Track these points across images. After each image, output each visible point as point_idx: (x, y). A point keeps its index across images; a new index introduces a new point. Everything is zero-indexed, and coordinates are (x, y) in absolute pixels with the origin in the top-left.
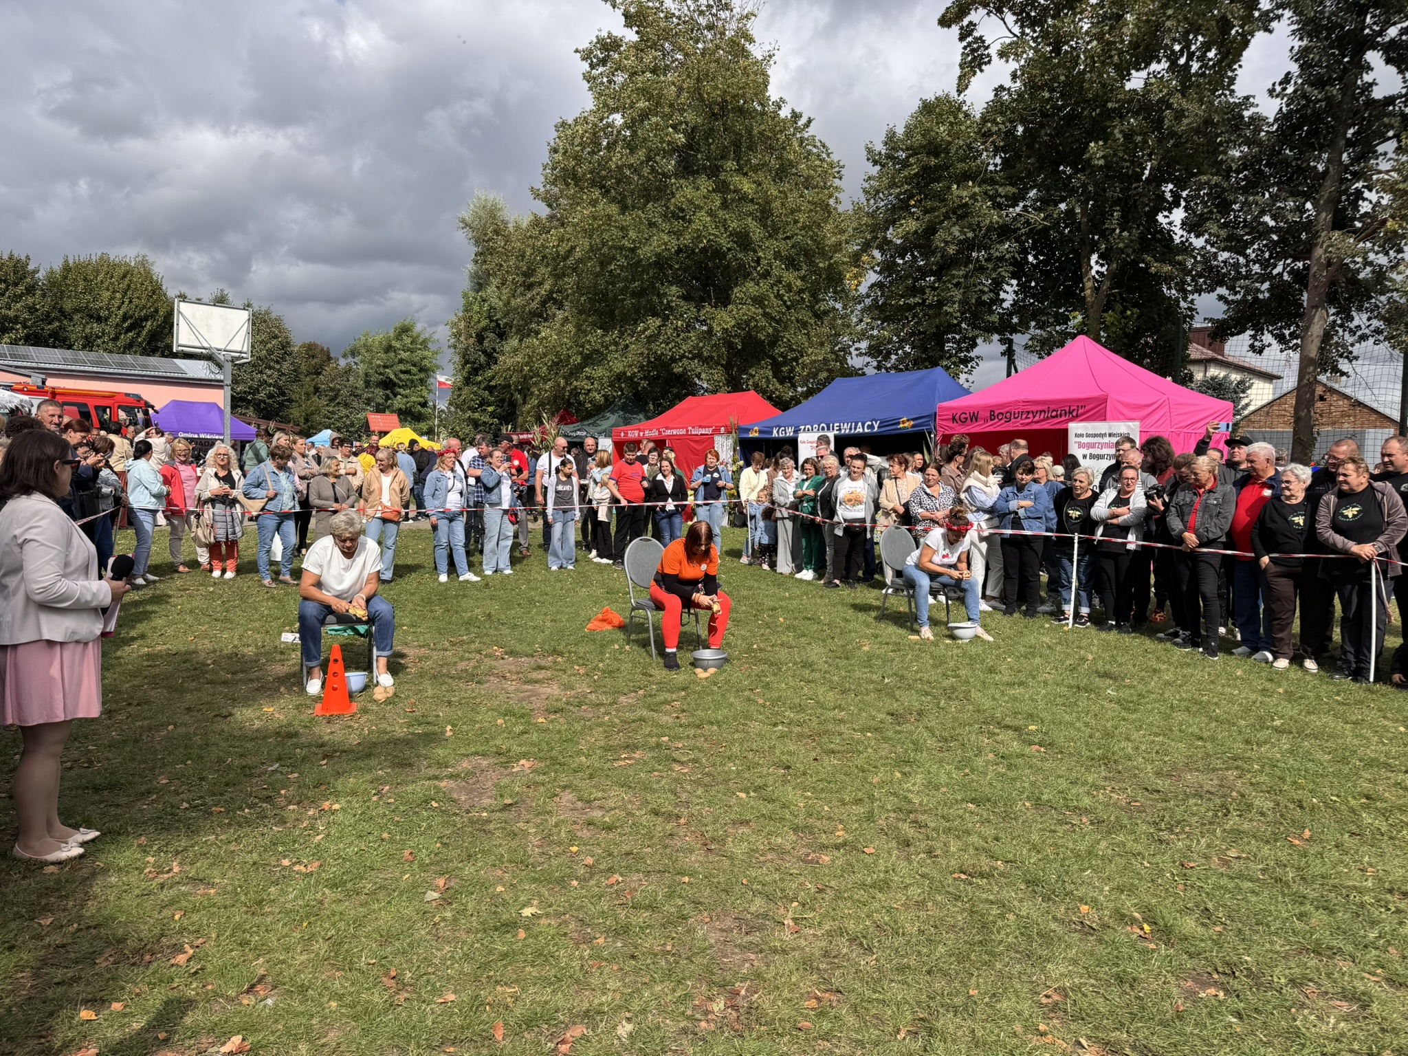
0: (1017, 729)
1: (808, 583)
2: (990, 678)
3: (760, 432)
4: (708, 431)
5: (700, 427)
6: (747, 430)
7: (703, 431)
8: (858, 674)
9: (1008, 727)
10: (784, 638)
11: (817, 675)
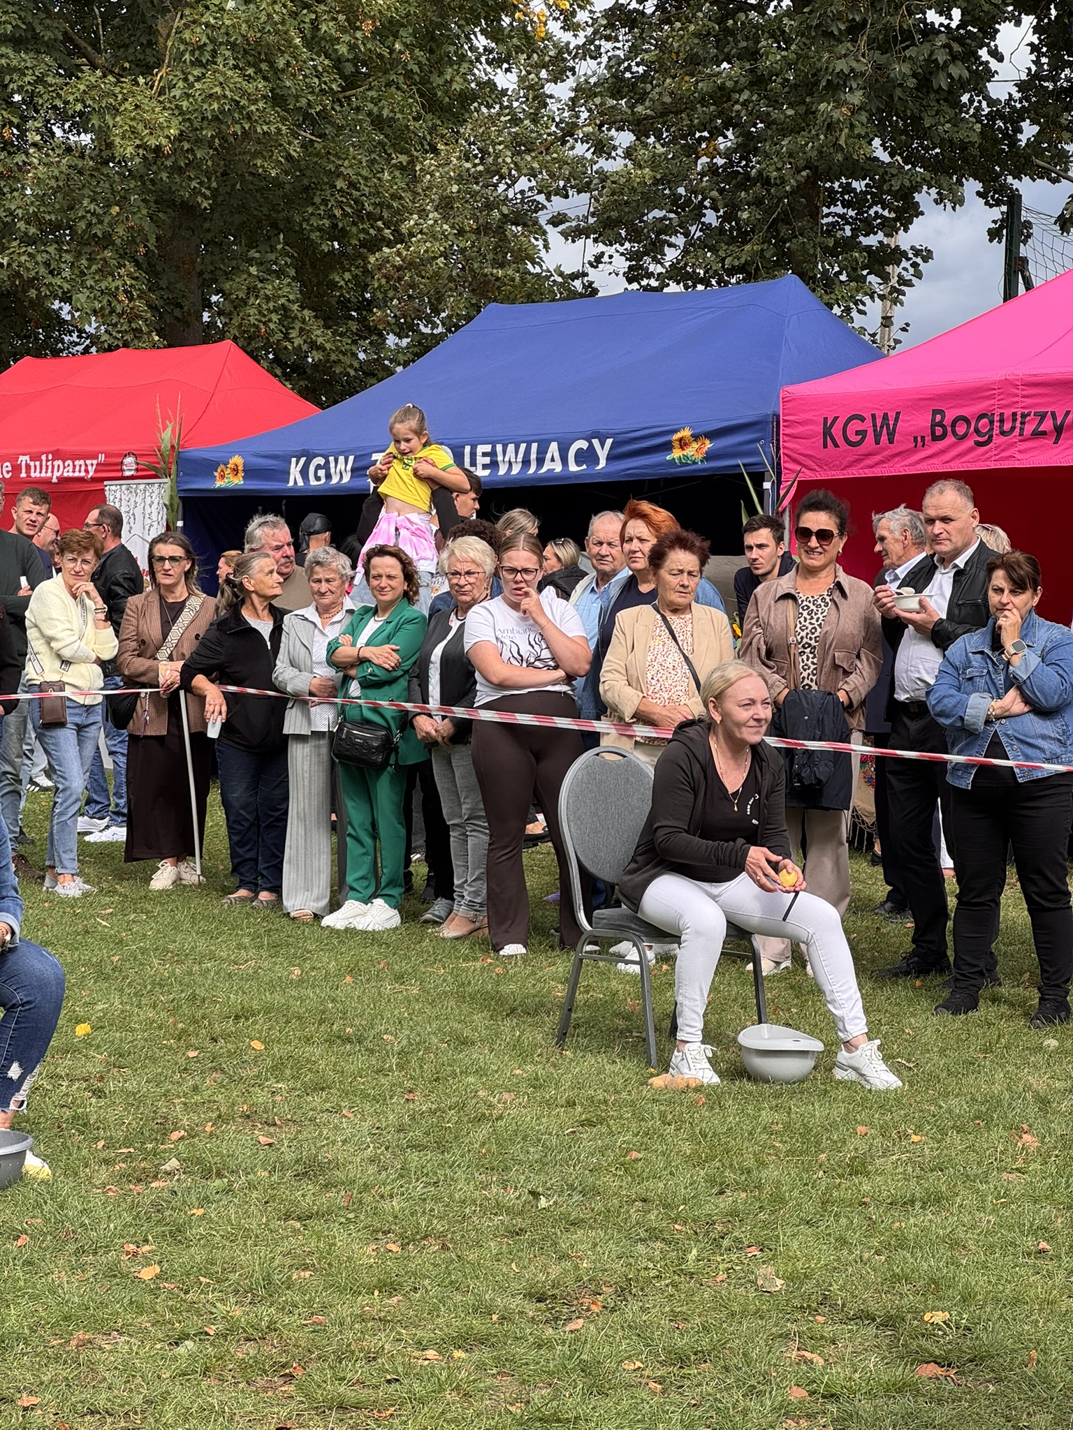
0: (890, 1322)
1: (371, 938)
2: (847, 1188)
3: (250, 472)
4: (83, 469)
5: (58, 455)
6: (209, 467)
7: (67, 470)
8: (463, 1188)
9: (865, 1316)
10: (261, 1097)
11: (337, 1197)
